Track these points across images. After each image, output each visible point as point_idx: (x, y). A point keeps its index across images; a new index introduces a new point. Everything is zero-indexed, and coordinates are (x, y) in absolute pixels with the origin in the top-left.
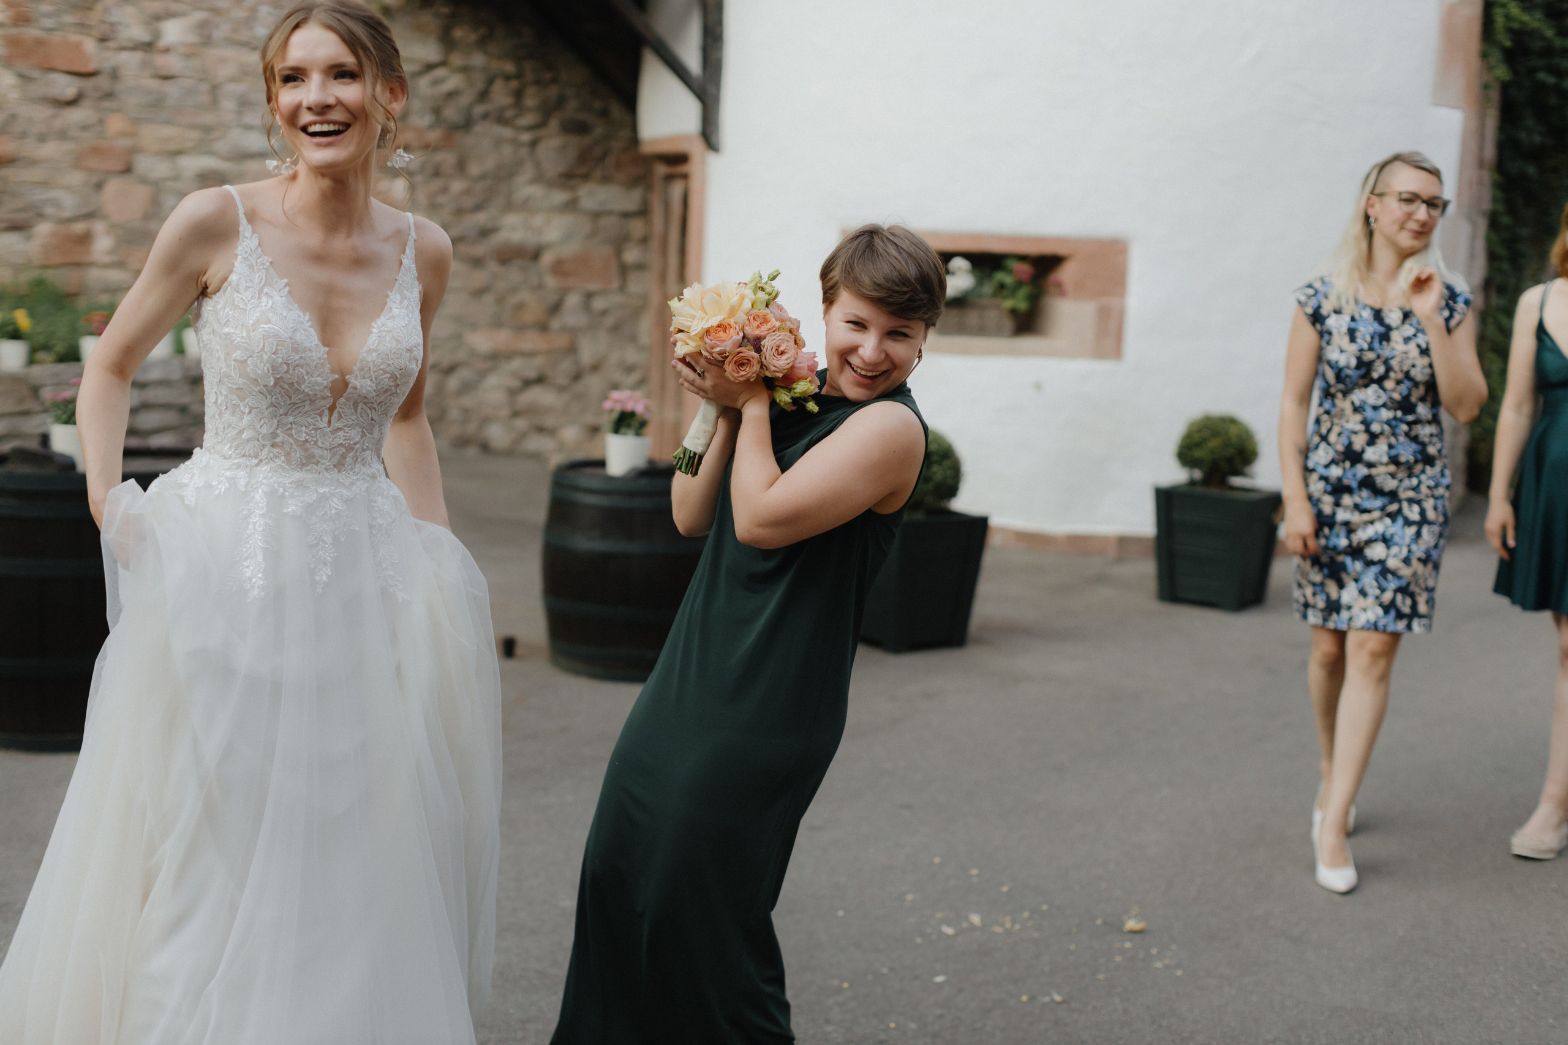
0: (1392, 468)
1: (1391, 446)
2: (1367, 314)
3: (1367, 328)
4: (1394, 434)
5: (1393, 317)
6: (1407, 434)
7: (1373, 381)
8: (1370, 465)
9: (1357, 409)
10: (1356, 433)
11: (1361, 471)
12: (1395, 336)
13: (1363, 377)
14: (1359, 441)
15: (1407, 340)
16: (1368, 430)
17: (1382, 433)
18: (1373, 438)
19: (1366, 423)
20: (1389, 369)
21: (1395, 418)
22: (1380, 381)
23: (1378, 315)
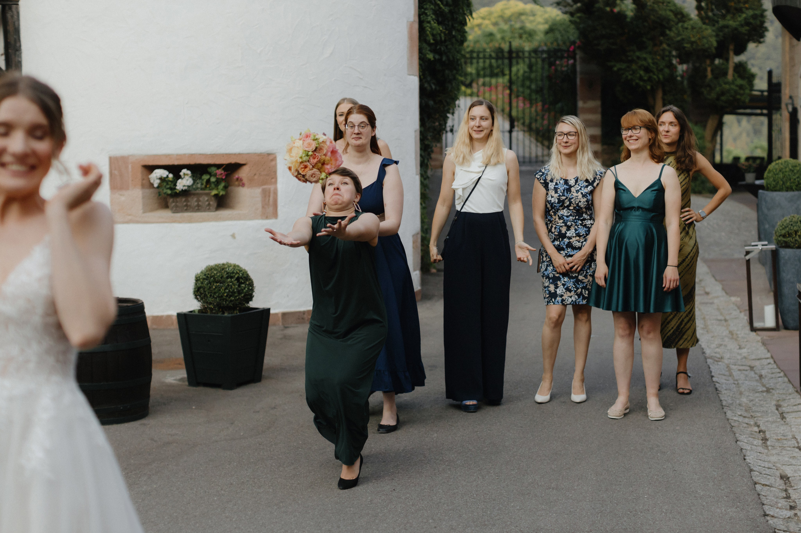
0: (578, 238)
1: (576, 230)
2: (562, 182)
3: (562, 187)
4: (576, 225)
5: (572, 182)
6: (581, 225)
7: (565, 207)
8: (570, 238)
9: (560, 218)
10: (562, 226)
11: (566, 240)
12: (573, 189)
13: (561, 206)
14: (564, 230)
15: (577, 191)
16: (566, 225)
17: (572, 225)
18: (569, 228)
19: (565, 223)
20: (571, 203)
21: (576, 219)
22: (568, 207)
23: (566, 182)
